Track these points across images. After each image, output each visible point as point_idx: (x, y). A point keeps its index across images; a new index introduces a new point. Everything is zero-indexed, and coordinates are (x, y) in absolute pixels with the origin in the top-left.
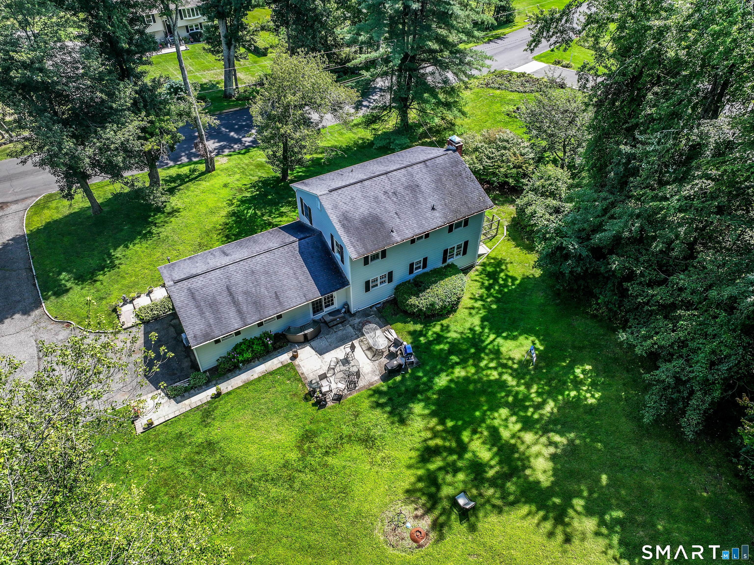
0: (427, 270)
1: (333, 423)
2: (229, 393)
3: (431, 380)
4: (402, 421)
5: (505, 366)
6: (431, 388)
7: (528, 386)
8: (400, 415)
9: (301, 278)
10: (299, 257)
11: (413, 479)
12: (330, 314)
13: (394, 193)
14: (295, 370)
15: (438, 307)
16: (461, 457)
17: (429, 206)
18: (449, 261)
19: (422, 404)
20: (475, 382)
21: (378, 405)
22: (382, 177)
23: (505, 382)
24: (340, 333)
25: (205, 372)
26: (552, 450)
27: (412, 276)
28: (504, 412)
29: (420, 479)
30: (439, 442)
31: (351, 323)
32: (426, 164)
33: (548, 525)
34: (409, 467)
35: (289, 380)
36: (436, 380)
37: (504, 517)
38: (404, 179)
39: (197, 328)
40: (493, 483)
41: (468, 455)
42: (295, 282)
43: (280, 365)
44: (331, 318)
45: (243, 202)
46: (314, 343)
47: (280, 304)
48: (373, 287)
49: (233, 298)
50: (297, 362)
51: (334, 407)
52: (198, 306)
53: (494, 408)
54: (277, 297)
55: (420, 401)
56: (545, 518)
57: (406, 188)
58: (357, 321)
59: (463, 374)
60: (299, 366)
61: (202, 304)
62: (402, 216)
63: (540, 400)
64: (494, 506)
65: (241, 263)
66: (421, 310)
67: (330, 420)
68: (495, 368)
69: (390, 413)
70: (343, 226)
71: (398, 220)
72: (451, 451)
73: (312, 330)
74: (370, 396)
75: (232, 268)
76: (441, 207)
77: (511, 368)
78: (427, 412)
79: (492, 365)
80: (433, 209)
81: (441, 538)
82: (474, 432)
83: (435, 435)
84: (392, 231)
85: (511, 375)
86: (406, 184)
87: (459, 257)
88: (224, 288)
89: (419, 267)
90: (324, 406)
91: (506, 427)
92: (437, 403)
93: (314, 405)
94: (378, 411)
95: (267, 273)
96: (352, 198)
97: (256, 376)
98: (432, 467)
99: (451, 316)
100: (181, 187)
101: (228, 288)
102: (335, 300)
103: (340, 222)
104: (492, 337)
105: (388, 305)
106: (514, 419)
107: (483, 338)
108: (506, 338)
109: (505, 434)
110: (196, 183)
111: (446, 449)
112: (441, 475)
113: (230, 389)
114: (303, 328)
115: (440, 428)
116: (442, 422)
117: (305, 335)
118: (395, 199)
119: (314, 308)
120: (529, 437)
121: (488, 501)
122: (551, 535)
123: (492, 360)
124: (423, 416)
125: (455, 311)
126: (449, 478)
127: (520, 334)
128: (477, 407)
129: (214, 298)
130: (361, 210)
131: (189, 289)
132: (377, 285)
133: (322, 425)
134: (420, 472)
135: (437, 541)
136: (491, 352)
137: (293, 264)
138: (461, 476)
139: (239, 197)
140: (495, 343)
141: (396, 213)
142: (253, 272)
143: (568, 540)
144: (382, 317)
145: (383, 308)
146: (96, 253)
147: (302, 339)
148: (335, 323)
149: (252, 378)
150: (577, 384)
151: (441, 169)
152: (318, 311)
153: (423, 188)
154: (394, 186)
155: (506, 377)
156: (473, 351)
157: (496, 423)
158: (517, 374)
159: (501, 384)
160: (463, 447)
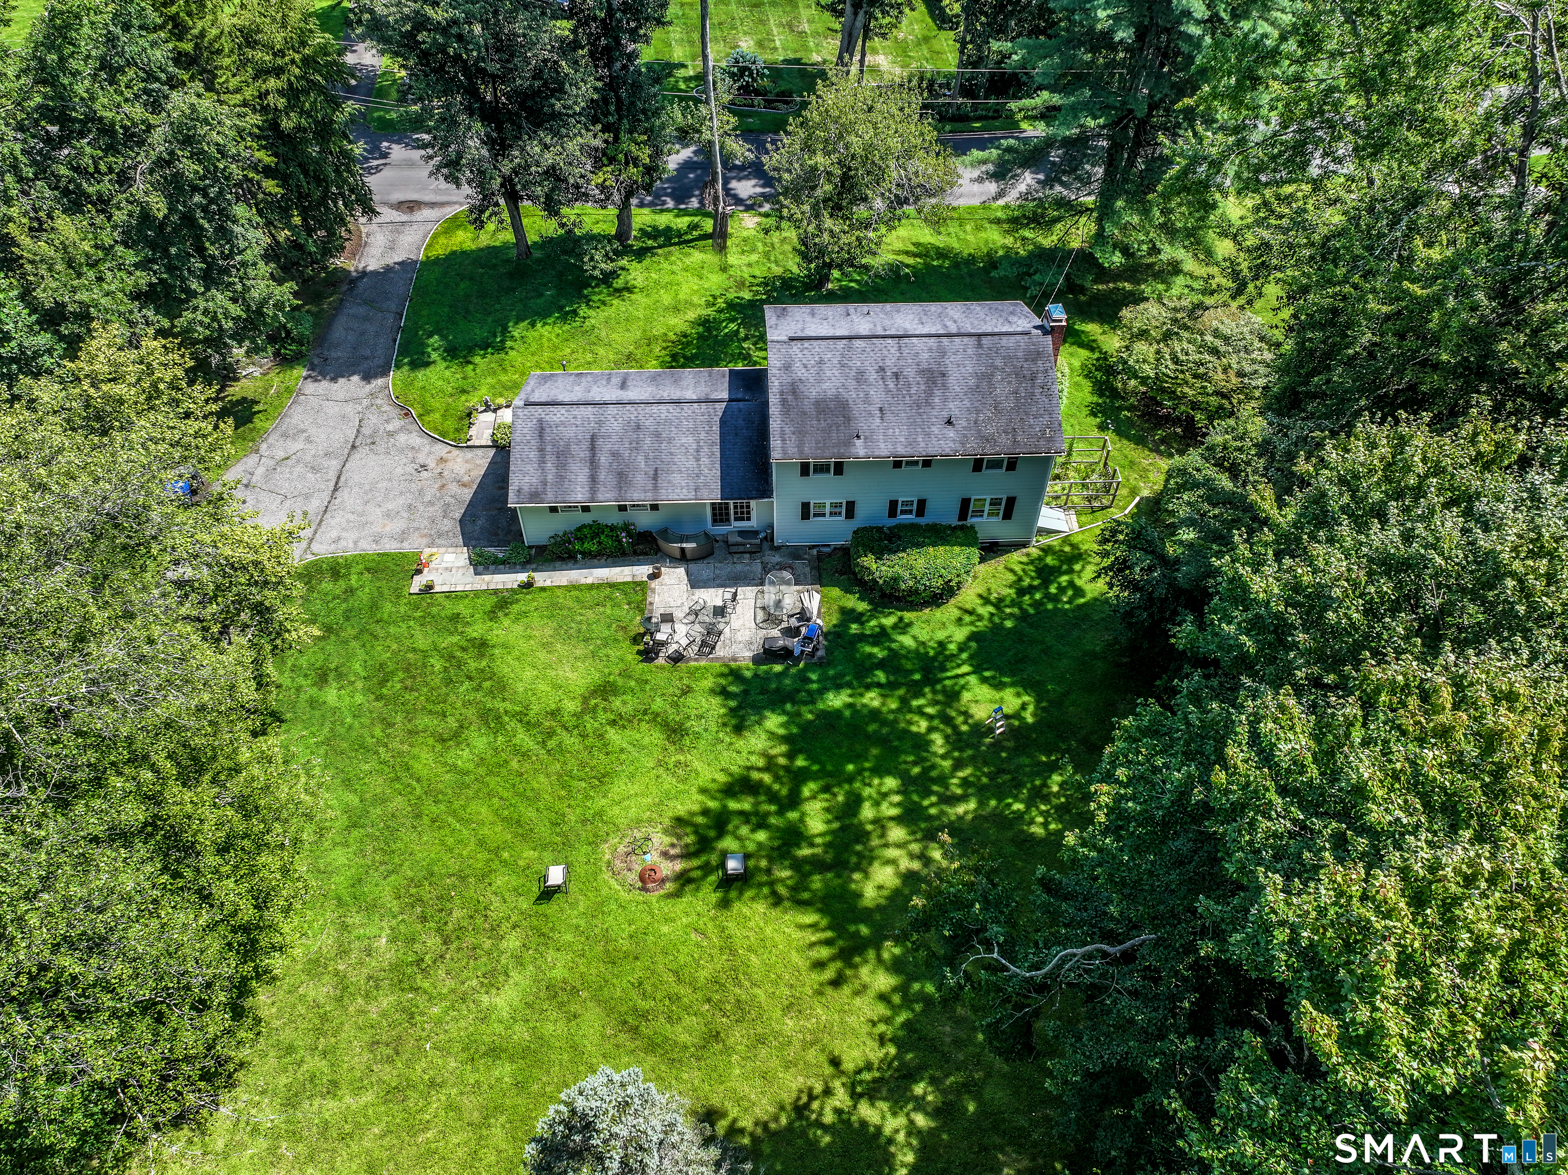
0: (922, 521)
1: (648, 687)
2: (543, 589)
3: (822, 691)
4: (739, 729)
5: (947, 720)
6: (813, 702)
7: (958, 765)
8: (743, 719)
9: (705, 460)
10: (716, 428)
11: (696, 808)
12: (742, 533)
13: (896, 375)
14: (644, 594)
15: (903, 587)
16: (781, 812)
17: (945, 414)
18: (971, 521)
19: (783, 719)
20: (884, 723)
21: (723, 692)
22: (890, 341)
23: (930, 742)
24: (739, 567)
25: (530, 547)
26: (916, 865)
27: (892, 522)
28: (891, 783)
29: (705, 812)
30: (767, 778)
31: (766, 559)
32: (979, 341)
33: (824, 952)
34: (703, 791)
35: (629, 604)
36: (831, 695)
37: (775, 913)
38: (926, 356)
39: (527, 479)
40: (797, 865)
41: (793, 815)
42: (692, 463)
43: (629, 579)
44: (739, 539)
45: (731, 305)
46: (693, 567)
47: (656, 488)
48: (815, 515)
49: (594, 455)
50: (654, 584)
51: (662, 668)
52: (541, 450)
53: (880, 771)
54: (655, 477)
55: (784, 712)
56: (828, 943)
57: (922, 372)
58: (777, 559)
59: (876, 703)
60: (653, 591)
61: (549, 448)
62: (889, 416)
63: (959, 791)
64: (774, 893)
65: (629, 407)
66: (874, 580)
67: (646, 682)
68: (930, 717)
69: (731, 710)
70: (784, 402)
71: (878, 420)
72: (773, 798)
73: (694, 545)
74: (722, 675)
75: (612, 410)
76: (965, 424)
77: (955, 728)
78: (781, 731)
79: (930, 710)
80: (949, 422)
81: (677, 894)
82: (826, 789)
83: (769, 767)
84: (858, 437)
85: (947, 737)
86: (925, 365)
87: (993, 519)
88: (588, 436)
89: (910, 512)
90: (651, 660)
91: (877, 804)
92: (806, 728)
93: (639, 653)
94: (716, 701)
95: (657, 435)
96: (821, 362)
97: (589, 581)
98: (733, 805)
99: (927, 611)
100: (660, 251)
101: (593, 438)
102: (754, 514)
103: (782, 393)
104: (965, 669)
105: (840, 554)
106: (897, 798)
107: (949, 665)
108: (984, 680)
109: (867, 812)
110: (687, 250)
111: (768, 791)
112: (736, 821)
113: (548, 583)
114: (687, 539)
115: (782, 761)
116: (791, 756)
117: (683, 550)
118: (892, 386)
119: (714, 515)
120: (897, 833)
121: (771, 884)
122: (819, 965)
123: (935, 703)
124: (772, 735)
125: (938, 606)
126: (744, 830)
127: (1013, 685)
128: (857, 758)
129: (568, 445)
130: (825, 386)
131: (540, 421)
132: (824, 515)
133: (633, 683)
134: (712, 804)
135: (669, 896)
136: (944, 691)
137: (703, 435)
138: (762, 836)
139: (731, 295)
140: (962, 681)
141: (881, 409)
142: (638, 427)
143: (837, 982)
144: (819, 569)
145: (829, 555)
146: (490, 320)
147: (678, 554)
148: (741, 549)
149: (583, 581)
150: (1039, 795)
151: (1004, 358)
152: (721, 521)
153: (952, 380)
154: (901, 363)
155: (938, 739)
156: (917, 677)
157: (867, 791)
158: (957, 741)
159: (921, 744)
160: (794, 801)
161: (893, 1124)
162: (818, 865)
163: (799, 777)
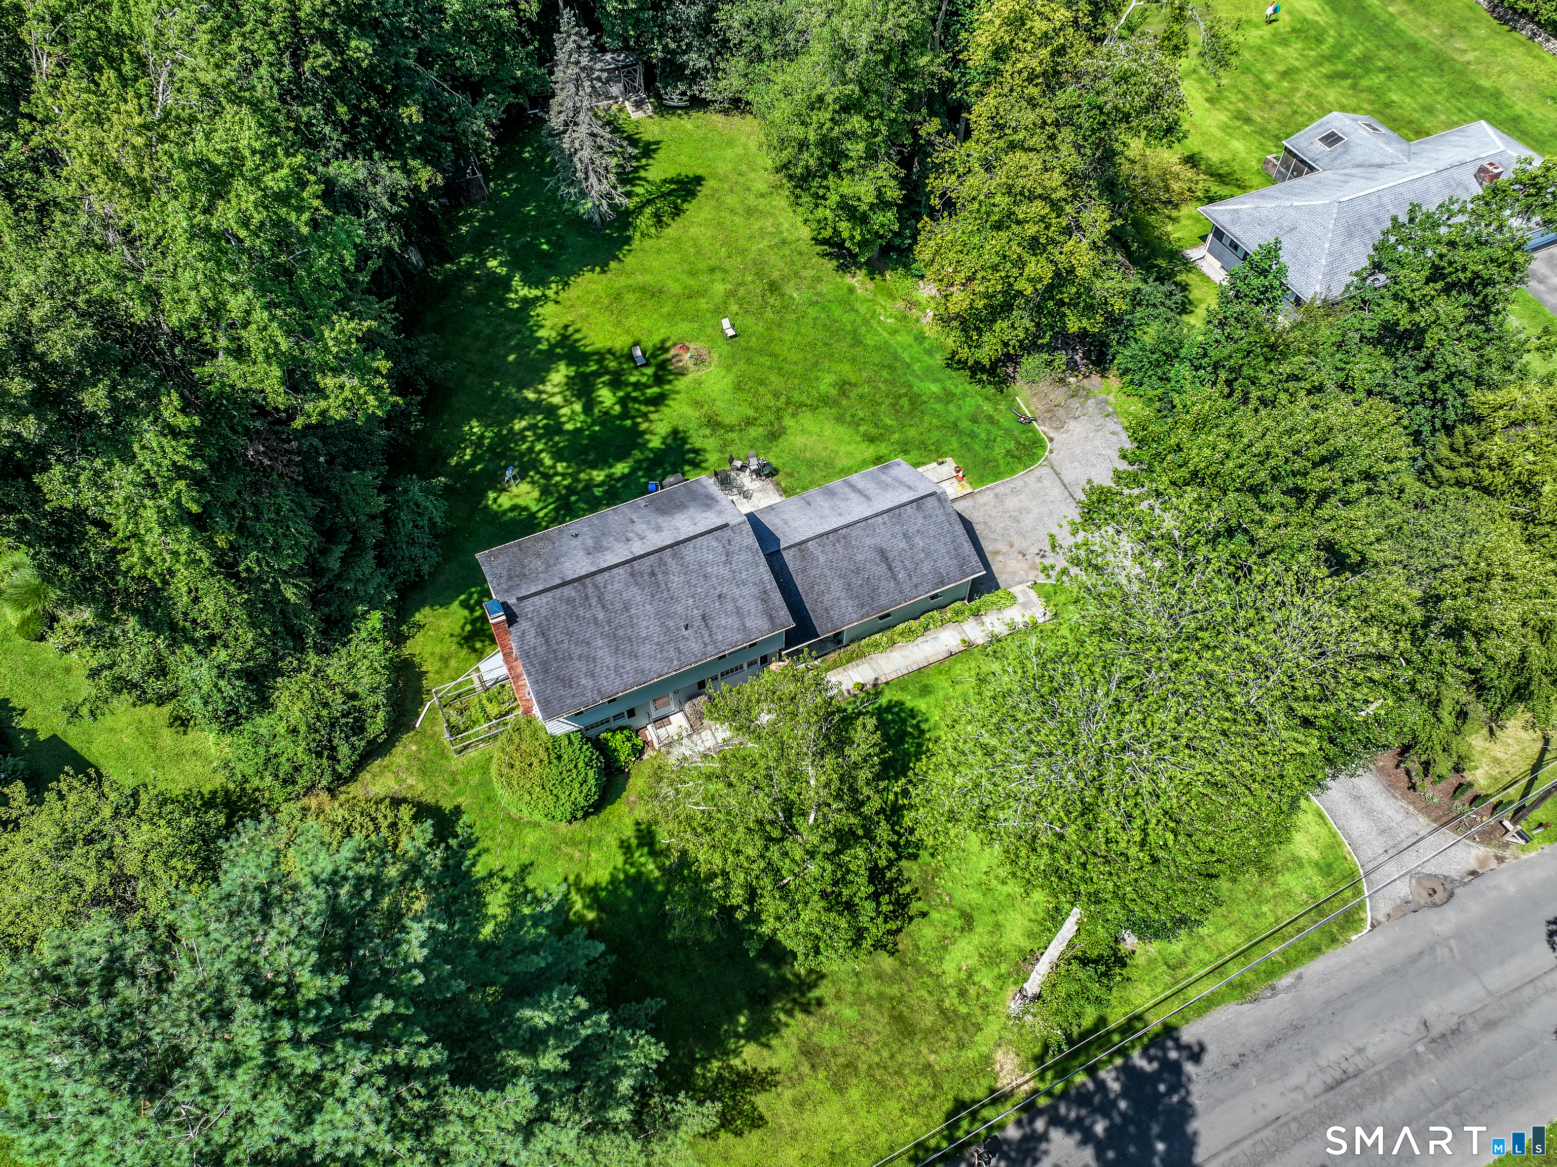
3: (633, 471)
4: (675, 432)
5: (546, 476)
6: (636, 462)
7: (531, 450)
8: (675, 439)
11: (676, 383)
16: (628, 395)
17: (579, 538)
19: (651, 445)
20: (585, 462)
21: (697, 452)
23: (552, 458)
26: (541, 387)
28: (569, 427)
29: (670, 382)
30: (643, 408)
32: (563, 580)
33: (577, 336)
34: (678, 392)
36: (626, 471)
37: (609, 344)
38: (607, 557)
40: (607, 372)
41: (621, 394)
53: (578, 431)
55: (651, 450)
56: (576, 341)
57: (608, 549)
59: (595, 473)
63: (527, 433)
64: (613, 354)
68: (556, 474)
69: (686, 443)
72: (635, 400)
76: (563, 539)
77: (538, 472)
78: (647, 437)
79: (558, 478)
80: (576, 535)
81: (663, 341)
82: (606, 413)
83: (645, 415)
85: (542, 464)
91: (573, 412)
92: (635, 446)
94: (698, 445)
98: (656, 390)
104: (541, 514)
106: (563, 419)
107: (552, 514)
108: (526, 509)
109: (578, 407)
111: (640, 402)
112: (650, 382)
115: (639, 420)
116: (636, 425)
118: (630, 535)
120: (557, 400)
121: (616, 358)
122: (577, 331)
123: (557, 485)
124: (653, 433)
126: (644, 379)
127: (505, 512)
128: (593, 437)
130: (685, 516)
134: (667, 387)
135: (668, 338)
136: (551, 494)
138: (633, 379)
140: (541, 505)
141: (634, 522)
143: (566, 327)
150: (479, 444)
151: (539, 579)
155: (548, 462)
156: (573, 498)
157: (582, 417)
158: (536, 464)
159: (558, 456)
160: (622, 402)
161: (524, 292)
162: (597, 374)
163: (624, 415)
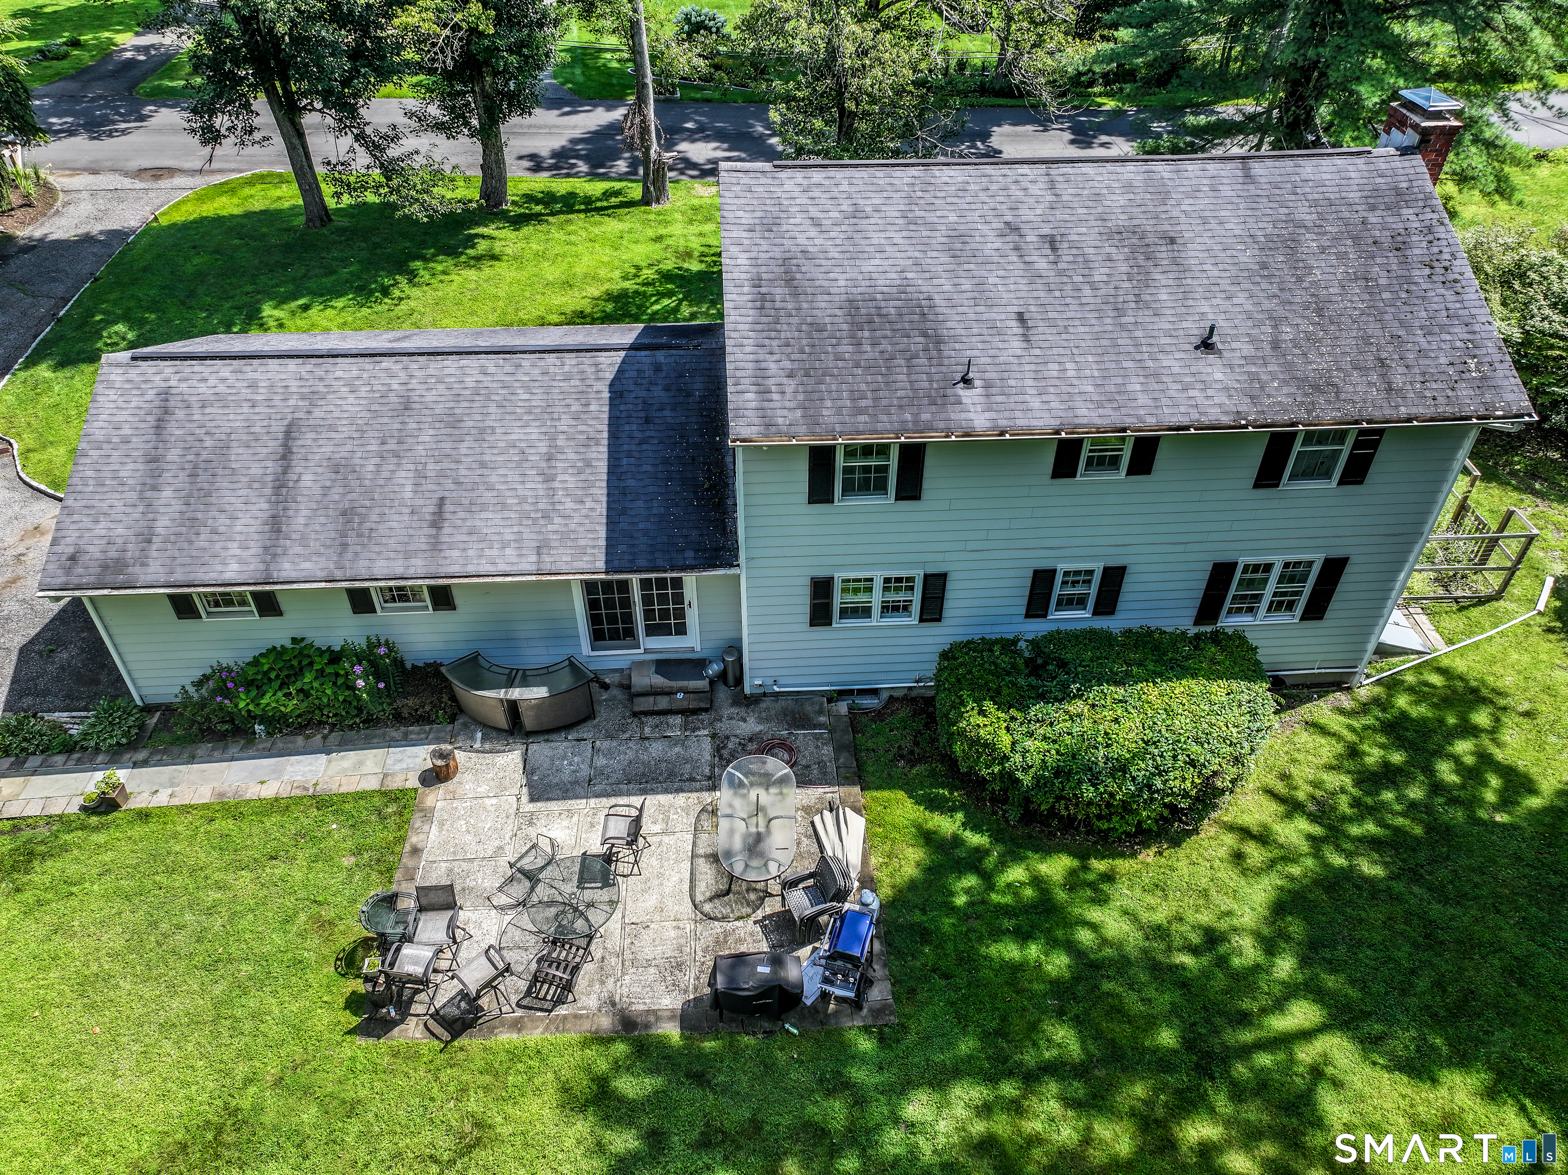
0: (1114, 624)
1: (354, 1127)
2: (144, 816)
9: (567, 479)
10: (600, 409)
12: (665, 666)
13: (1052, 242)
14: (403, 825)
15: (1088, 792)
17: (1195, 329)
18: (1229, 622)
22: (1025, 169)
24: (656, 749)
25: (148, 709)
27: (1037, 628)
31: (723, 727)
32: (1246, 169)
35: (358, 852)
38: (1122, 200)
39: (100, 529)
42: (534, 486)
43: (372, 784)
44: (659, 681)
45: (667, 277)
46: (541, 750)
47: (435, 546)
48: (846, 613)
49: (286, 470)
50: (435, 798)
51: (412, 1055)
52: (154, 460)
54: (437, 521)
57: (1116, 234)
58: (751, 726)
60: (428, 815)
61: (173, 455)
62: (1042, 332)
65: (387, 363)
66: (1010, 779)
67: (352, 1109)
70: (762, 301)
71: (1016, 345)
73: (541, 692)
75: (344, 369)
76: (1247, 349)
80: (1206, 345)
84: (966, 381)
86: (1121, 220)
87: (1282, 618)
88: (278, 428)
89: (1080, 602)
90: (387, 1025)
93: (354, 1003)
95: (453, 422)
96: (856, 213)
97: (269, 791)
99: (1148, 856)
100: (550, 219)
101: (288, 433)
102: (692, 617)
103: (757, 282)
105: (904, 712)
110: (597, 218)
113: (162, 799)
114: (524, 678)
117: (513, 707)
118: (1042, 264)
119: (594, 620)
125: (1176, 843)
129: (224, 448)
130: (868, 267)
131: (165, 394)
132: (866, 612)
133: (309, 1114)
137: (565, 424)
139: (668, 265)
141: (1021, 318)
142: (407, 405)
144: (855, 750)
145: (879, 715)
146: (227, 305)
147: (501, 719)
148: (663, 703)
149: (254, 791)
151: (1315, 204)
152: (615, 636)
153: (1193, 254)
154: (1059, 215)
